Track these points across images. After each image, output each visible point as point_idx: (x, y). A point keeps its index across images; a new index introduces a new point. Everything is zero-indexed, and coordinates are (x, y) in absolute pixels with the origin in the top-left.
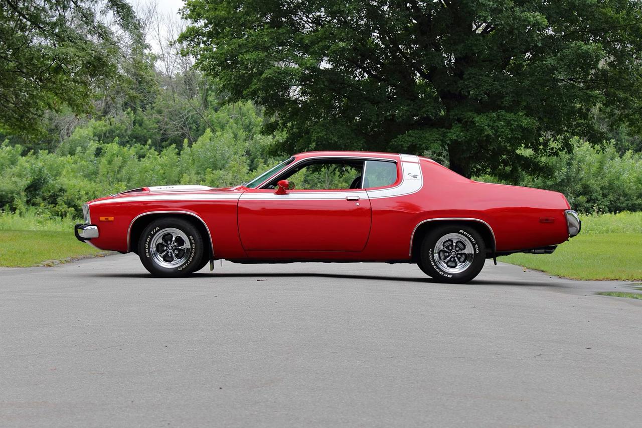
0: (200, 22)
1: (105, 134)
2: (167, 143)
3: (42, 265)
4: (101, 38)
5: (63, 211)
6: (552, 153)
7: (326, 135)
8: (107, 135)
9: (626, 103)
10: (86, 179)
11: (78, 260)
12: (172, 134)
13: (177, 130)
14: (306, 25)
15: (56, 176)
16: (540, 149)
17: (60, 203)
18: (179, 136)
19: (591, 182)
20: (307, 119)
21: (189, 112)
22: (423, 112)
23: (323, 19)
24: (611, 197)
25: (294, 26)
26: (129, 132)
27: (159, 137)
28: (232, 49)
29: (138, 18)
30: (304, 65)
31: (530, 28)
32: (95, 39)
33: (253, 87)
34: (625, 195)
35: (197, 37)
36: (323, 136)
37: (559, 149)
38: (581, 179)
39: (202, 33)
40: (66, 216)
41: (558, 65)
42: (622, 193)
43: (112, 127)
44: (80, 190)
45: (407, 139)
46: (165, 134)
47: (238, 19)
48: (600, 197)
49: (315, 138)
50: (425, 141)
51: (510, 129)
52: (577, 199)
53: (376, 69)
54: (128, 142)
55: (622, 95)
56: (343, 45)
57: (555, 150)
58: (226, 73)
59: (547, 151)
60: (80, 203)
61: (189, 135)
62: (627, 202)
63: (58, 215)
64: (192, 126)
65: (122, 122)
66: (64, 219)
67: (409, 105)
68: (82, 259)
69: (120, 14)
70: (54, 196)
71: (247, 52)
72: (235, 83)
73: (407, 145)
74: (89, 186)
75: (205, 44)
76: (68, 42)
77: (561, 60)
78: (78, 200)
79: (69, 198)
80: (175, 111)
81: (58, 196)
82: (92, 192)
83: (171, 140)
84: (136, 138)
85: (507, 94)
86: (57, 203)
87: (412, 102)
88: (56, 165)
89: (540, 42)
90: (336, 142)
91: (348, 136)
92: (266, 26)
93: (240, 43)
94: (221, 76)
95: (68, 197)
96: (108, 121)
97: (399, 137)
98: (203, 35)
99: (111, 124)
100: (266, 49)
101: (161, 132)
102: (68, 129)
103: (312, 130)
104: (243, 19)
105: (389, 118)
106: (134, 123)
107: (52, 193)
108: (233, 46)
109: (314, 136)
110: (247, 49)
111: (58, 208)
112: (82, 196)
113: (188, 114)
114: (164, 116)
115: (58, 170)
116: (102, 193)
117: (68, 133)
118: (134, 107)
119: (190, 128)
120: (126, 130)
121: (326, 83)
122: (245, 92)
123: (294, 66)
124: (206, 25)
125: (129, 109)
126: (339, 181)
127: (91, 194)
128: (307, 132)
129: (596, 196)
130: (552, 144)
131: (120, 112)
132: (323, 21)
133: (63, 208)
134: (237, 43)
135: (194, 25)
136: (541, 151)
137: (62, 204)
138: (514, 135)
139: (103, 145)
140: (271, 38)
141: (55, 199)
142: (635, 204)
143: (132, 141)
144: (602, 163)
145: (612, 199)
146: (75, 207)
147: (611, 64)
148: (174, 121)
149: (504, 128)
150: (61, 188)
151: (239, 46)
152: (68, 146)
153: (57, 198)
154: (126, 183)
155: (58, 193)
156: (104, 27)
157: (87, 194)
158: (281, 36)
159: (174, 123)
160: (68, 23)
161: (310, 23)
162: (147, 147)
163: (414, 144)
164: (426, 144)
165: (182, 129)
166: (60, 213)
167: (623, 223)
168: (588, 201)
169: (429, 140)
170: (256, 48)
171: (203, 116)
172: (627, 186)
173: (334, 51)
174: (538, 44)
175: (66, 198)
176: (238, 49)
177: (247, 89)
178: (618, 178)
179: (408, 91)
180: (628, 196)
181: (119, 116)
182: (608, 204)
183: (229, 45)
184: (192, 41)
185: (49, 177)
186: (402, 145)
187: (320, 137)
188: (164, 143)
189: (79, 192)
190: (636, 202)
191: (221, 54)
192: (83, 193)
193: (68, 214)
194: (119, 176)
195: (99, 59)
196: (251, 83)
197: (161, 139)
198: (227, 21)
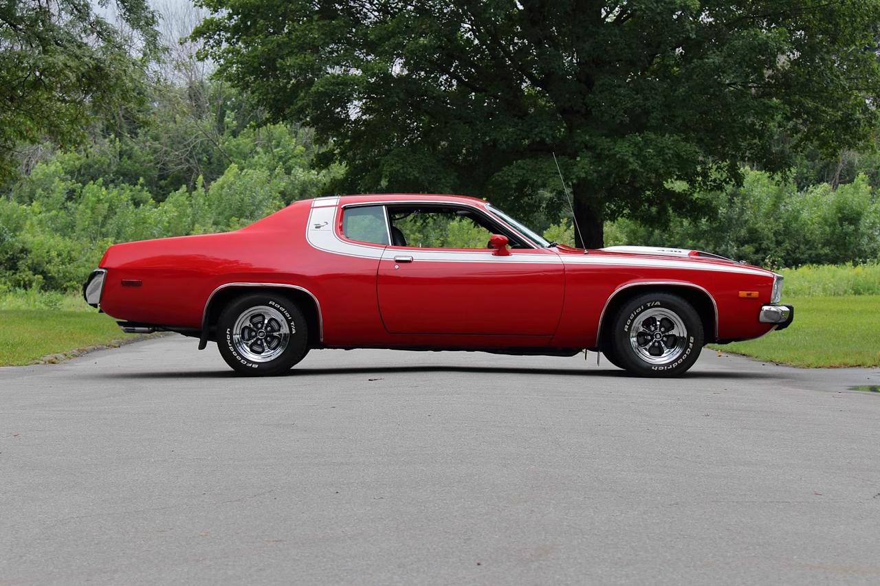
0: (222, 12)
1: (79, 170)
2: (166, 181)
3: (43, 362)
4: (100, 39)
5: (26, 279)
6: (714, 186)
7: (403, 168)
8: (82, 171)
9: (815, 117)
10: (58, 234)
11: (88, 353)
12: (174, 169)
13: (181, 163)
14: (369, 13)
15: (15, 230)
16: (698, 180)
17: (22, 269)
18: (184, 172)
19: (761, 225)
20: (373, 146)
21: (196, 137)
22: (536, 135)
23: (393, 6)
24: (787, 245)
25: (354, 17)
26: (114, 168)
27: (155, 174)
28: (269, 50)
29: (151, 10)
30: (370, 71)
31: (681, 14)
32: (92, 41)
33: (300, 103)
34: (807, 242)
35: (218, 33)
36: (398, 171)
37: (725, 180)
38: (746, 221)
39: (225, 27)
40: (31, 287)
41: (726, 65)
42: (802, 240)
43: (90, 161)
44: (49, 250)
45: (515, 171)
46: (164, 169)
47: (275, 8)
48: (772, 246)
49: (388, 173)
50: (541, 175)
51: (663, 160)
52: (741, 249)
53: (468, 75)
54: (112, 181)
55: (810, 104)
56: (425, 42)
57: (718, 181)
58: (261, 84)
59: (708, 183)
60: (50, 268)
61: (197, 170)
62: (810, 252)
63: (19, 286)
64: (201, 156)
65: (103, 153)
66: (29, 291)
67: (516, 125)
68: (92, 351)
69: (126, 4)
70: (13, 259)
71: (290, 54)
72: (274, 99)
73: (516, 181)
74: (62, 244)
75: (229, 43)
76: (53, 47)
77: (730, 56)
78: (47, 264)
79: (35, 261)
80: (178, 137)
81: (19, 259)
82: (66, 252)
83: (173, 177)
84: (124, 175)
85: (654, 108)
86: (17, 269)
87: (520, 121)
88: (15, 216)
89: (694, 32)
90: (417, 178)
91: (433, 169)
92: (316, 17)
93: (280, 42)
94: (255, 89)
95: (33, 260)
96: (83, 152)
97: (505, 169)
98: (226, 29)
99: (87, 157)
100: (315, 49)
101: (159, 166)
102: (28, 165)
103: (383, 162)
104: (282, 8)
105: (489, 145)
106: (121, 155)
107: (11, 255)
108: (270, 46)
109: (386, 170)
110: (290, 50)
111: (20, 276)
112: (53, 258)
113: (195, 141)
114: (162, 144)
115: (18, 223)
116: (80, 253)
117: (27, 171)
118: (120, 133)
119: (199, 160)
120: (109, 165)
121: (402, 96)
122: (287, 111)
123: (356, 72)
124: (230, 17)
125: (113, 136)
126: (411, 231)
127: (65, 255)
128: (376, 165)
129: (767, 245)
130: (714, 175)
131: (100, 139)
132: (392, 8)
133: (27, 275)
134: (275, 42)
135: (213, 16)
136: (700, 184)
137: (24, 270)
138: (668, 168)
139: (75, 185)
140: (323, 34)
141: (15, 263)
142: (820, 254)
143: (118, 178)
144: (778, 198)
145: (789, 248)
146: (43, 273)
147: (794, 63)
148: (176, 151)
149: (655, 158)
150: (23, 247)
151: (279, 45)
152: (26, 189)
153: (18, 261)
154: (114, 238)
155: (18, 255)
156: (106, 24)
157: (59, 255)
158: (336, 31)
159: (177, 153)
160: (54, 19)
161: (375, 11)
162: (138, 187)
163: (525, 179)
164: (543, 179)
165: (188, 161)
166: (22, 283)
167: (809, 282)
168: (757, 252)
169: (546, 173)
170: (302, 48)
171: (217, 143)
172: (808, 230)
173: (412, 51)
174: (691, 35)
175: (30, 262)
176: (277, 49)
177: (291, 107)
178: (796, 219)
179: (515, 105)
180: (811, 244)
181: (98, 145)
182: (783, 254)
183: (263, 44)
184: (211, 38)
185: (5, 233)
186: (508, 181)
187: (394, 172)
188: (163, 181)
189: (47, 252)
190: (821, 252)
191: (254, 57)
192: (54, 254)
193: (34, 284)
194: (104, 230)
195: (98, 68)
196: (296, 97)
197: (159, 176)
198: (261, 10)
